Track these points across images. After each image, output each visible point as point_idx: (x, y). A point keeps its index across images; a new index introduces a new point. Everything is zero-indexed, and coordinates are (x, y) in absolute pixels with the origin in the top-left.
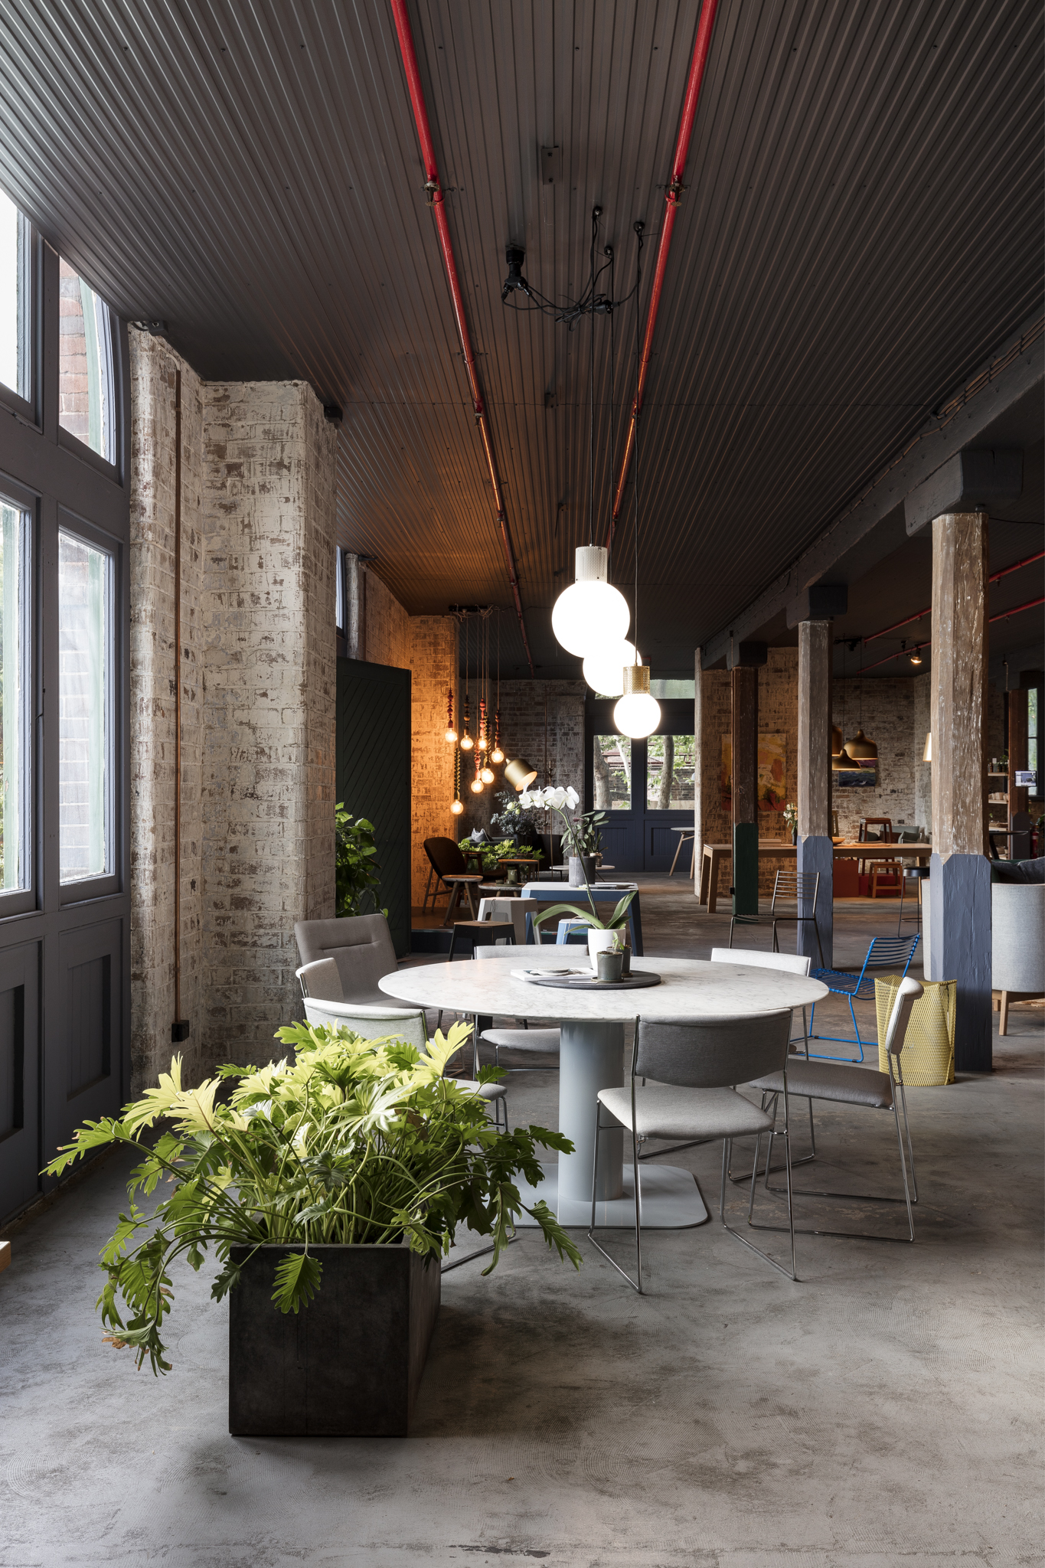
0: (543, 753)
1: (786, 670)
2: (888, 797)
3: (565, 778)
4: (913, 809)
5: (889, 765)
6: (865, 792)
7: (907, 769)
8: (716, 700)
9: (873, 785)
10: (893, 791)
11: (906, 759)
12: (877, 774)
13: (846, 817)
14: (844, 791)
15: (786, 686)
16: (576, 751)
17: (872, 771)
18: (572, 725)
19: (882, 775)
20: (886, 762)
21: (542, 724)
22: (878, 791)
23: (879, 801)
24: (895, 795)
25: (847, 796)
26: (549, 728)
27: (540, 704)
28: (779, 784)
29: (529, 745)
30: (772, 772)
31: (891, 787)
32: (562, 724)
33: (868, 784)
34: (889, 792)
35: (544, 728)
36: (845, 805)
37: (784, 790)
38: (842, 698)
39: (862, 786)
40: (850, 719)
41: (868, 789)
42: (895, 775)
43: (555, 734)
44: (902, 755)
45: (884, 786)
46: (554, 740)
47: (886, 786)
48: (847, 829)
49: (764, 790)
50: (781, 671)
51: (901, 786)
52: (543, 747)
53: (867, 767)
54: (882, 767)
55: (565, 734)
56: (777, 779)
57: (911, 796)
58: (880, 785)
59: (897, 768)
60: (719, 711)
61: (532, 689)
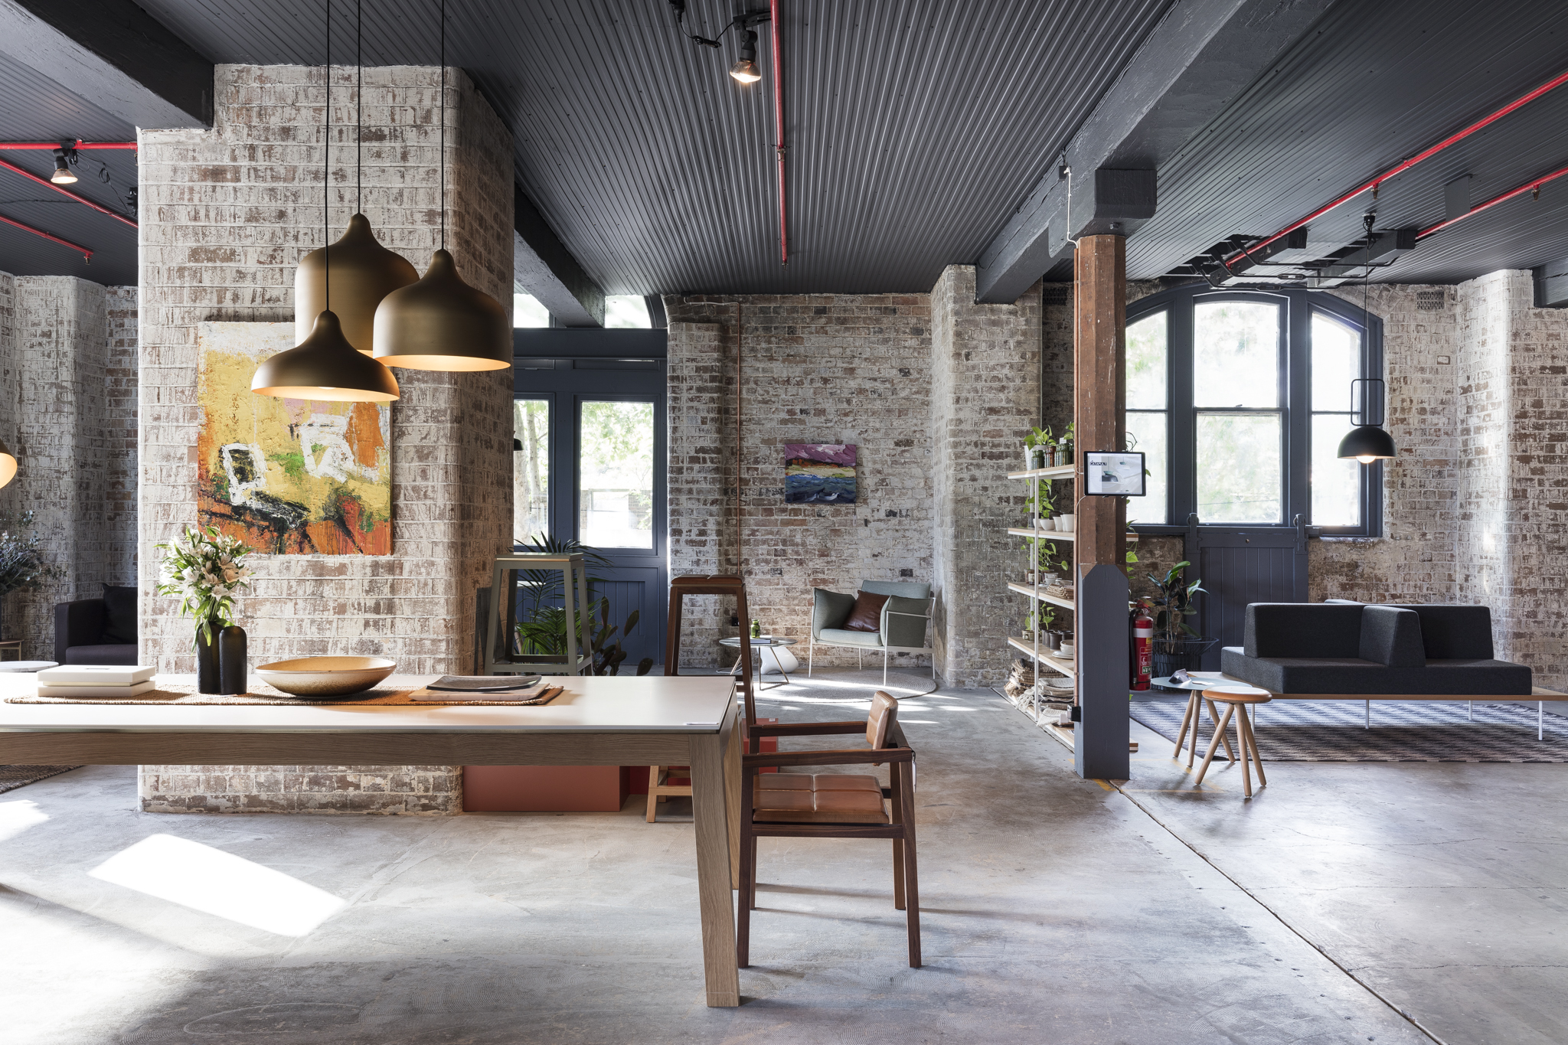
1: (394, 135)
2: (882, 525)
4: (930, 548)
5: (884, 463)
6: (837, 513)
7: (916, 471)
8: (183, 219)
9: (852, 501)
10: (891, 514)
11: (916, 450)
12: (856, 481)
13: (800, 562)
14: (796, 512)
15: (397, 184)
17: (850, 473)
19: (870, 481)
20: (877, 457)
22: (862, 512)
23: (863, 532)
24: (894, 521)
25: (803, 523)
28: (370, 473)
30: (347, 438)
31: (886, 506)
33: (841, 499)
34: (882, 515)
36: (798, 539)
37: (385, 493)
38: (792, 330)
39: (831, 503)
40: (806, 373)
41: (843, 508)
42: (894, 482)
44: (908, 443)
45: (873, 503)
47: (876, 504)
48: (801, 587)
49: (327, 490)
50: (380, 137)
51: (906, 504)
53: (840, 465)
54: (868, 466)
56: (365, 458)
57: (926, 523)
58: (865, 501)
59: (899, 469)
60: (195, 254)
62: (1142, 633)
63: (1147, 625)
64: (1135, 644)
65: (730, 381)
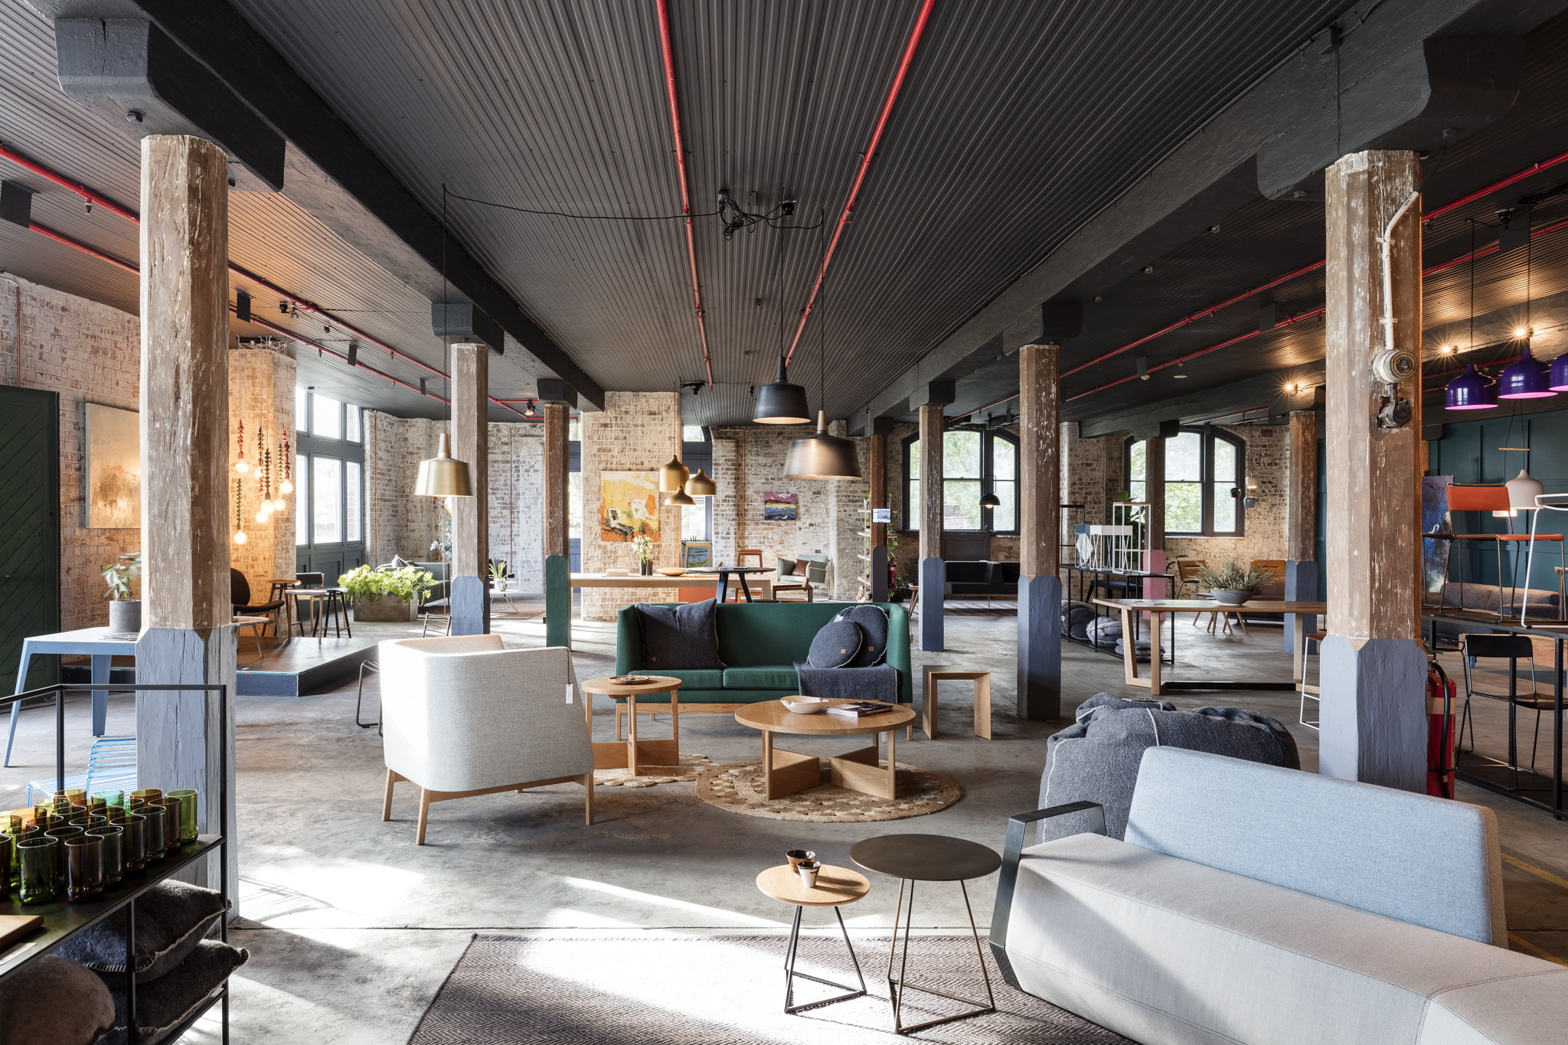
0: (509, 487)
1: (659, 413)
2: (807, 530)
3: (527, 509)
4: (828, 540)
5: (808, 502)
6: (787, 525)
7: (822, 506)
8: (596, 439)
9: (794, 519)
10: (811, 525)
11: (822, 496)
12: (796, 510)
13: (771, 547)
14: (769, 524)
15: (660, 428)
16: (536, 486)
17: (793, 506)
18: (533, 463)
19: (802, 510)
20: (805, 499)
21: (507, 462)
22: (798, 524)
23: (799, 533)
24: (812, 528)
25: (772, 529)
26: (513, 465)
27: (506, 444)
28: (652, 517)
29: (496, 480)
30: (646, 506)
31: (809, 521)
32: (524, 462)
33: (789, 518)
34: (807, 525)
35: (509, 465)
36: (770, 536)
37: (657, 523)
38: (767, 442)
39: (785, 520)
40: (774, 462)
41: (790, 522)
42: (812, 510)
43: (519, 471)
44: (819, 493)
45: (803, 520)
46: (518, 476)
47: (804, 520)
48: (771, 558)
49: (640, 523)
50: (655, 414)
51: (817, 520)
52: (509, 482)
53: (788, 503)
54: (801, 504)
55: (527, 471)
56: (651, 513)
57: (826, 529)
58: (800, 519)
59: (814, 505)
60: (599, 450)
61: (499, 430)
62: (892, 569)
63: (895, 566)
64: (890, 573)
65: (740, 465)
